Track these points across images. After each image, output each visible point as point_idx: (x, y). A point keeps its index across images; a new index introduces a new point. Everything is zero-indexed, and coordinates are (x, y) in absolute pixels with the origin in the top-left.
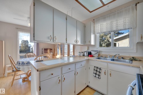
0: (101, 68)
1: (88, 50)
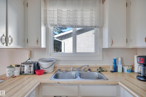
1: (31, 59)
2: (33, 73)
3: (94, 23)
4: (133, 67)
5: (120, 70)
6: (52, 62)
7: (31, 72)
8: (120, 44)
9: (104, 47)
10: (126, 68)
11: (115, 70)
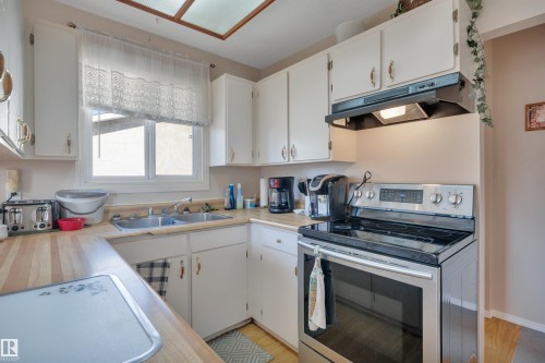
0: (169, 261)
1: (19, 193)
2: (50, 227)
3: (195, 116)
4: (258, 200)
5: (239, 204)
6: (102, 198)
7: (42, 226)
8: (243, 159)
9: (212, 165)
10: (249, 201)
11: (233, 206)
